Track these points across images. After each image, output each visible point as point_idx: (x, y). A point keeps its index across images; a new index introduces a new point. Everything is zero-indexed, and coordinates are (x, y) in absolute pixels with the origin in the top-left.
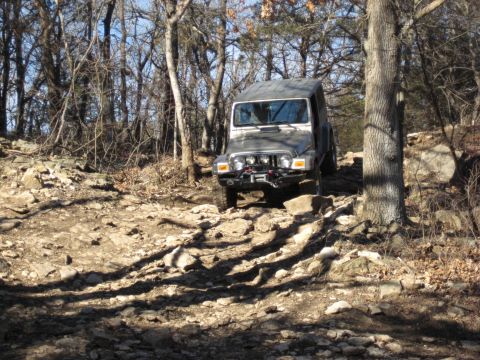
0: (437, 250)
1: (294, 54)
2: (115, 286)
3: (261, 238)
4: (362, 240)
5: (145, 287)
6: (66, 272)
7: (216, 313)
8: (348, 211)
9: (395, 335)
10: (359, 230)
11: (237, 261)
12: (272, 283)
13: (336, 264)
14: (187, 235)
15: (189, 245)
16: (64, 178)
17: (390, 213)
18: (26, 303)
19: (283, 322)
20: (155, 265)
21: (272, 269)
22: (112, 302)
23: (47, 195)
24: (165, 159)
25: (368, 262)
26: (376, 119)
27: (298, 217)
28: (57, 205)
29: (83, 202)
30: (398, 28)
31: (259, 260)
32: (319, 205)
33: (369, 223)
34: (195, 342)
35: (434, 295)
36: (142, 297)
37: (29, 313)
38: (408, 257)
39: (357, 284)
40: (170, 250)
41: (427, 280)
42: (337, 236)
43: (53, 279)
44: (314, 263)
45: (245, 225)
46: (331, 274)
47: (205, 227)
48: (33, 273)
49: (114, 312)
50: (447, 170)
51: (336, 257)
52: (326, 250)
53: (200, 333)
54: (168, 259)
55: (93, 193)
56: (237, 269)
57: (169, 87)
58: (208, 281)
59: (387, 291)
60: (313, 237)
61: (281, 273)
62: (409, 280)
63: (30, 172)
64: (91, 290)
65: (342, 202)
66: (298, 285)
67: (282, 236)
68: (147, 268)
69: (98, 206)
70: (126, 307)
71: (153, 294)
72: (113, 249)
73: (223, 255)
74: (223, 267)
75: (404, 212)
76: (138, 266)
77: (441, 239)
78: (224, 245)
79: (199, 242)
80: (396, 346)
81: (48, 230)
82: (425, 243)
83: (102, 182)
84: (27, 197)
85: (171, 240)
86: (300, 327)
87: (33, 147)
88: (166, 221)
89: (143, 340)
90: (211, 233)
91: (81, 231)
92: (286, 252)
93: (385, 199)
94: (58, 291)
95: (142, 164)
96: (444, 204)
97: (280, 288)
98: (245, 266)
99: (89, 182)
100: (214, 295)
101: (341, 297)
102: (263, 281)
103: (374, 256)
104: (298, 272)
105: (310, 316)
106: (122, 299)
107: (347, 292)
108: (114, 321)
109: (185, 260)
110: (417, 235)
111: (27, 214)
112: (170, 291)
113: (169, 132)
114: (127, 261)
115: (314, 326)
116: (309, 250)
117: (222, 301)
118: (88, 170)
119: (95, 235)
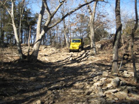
0: (101, 56)
1: (79, 34)
2: (63, 62)
3: (79, 56)
4: (92, 55)
5: (67, 62)
6: (57, 61)
7: (76, 64)
8: (89, 52)
9: (98, 66)
10: (91, 54)
11: (77, 58)
12: (82, 61)
13: (89, 58)
14: (70, 56)
15: (71, 57)
16: (54, 50)
17: (95, 52)
18: (54, 64)
19: (84, 65)
20: (67, 59)
21: (81, 59)
22: (63, 64)
23: (53, 52)
24: (65, 47)
25: (93, 58)
26: (92, 41)
27: (83, 53)
28: (54, 53)
29: (57, 53)
30: (94, 30)
31: (80, 58)
32: (85, 52)
33: (92, 53)
34: (75, 68)
35: (100, 61)
36: (67, 63)
37: (55, 65)
38: (97, 56)
39: (92, 60)
40: (68, 58)
41: (100, 59)
42: (88, 55)
43: (56, 61)
44: (86, 58)
45: (77, 54)
46: (89, 59)
47: (72, 55)
48: (53, 61)
49: (64, 65)
50: (100, 46)
51: (89, 57)
52: (88, 56)
53: (75, 66)
54: (69, 59)
55: (58, 52)
56: (77, 59)
57: (65, 39)
58: (74, 61)
59: (95, 61)
60: (85, 55)
61: (83, 59)
62: (98, 59)
63: (51, 49)
64: (60, 63)
65: (88, 51)
66: (85, 60)
67: (82, 55)
68: (66, 60)
69: (59, 53)
70: (65, 64)
71: (68, 63)
72: (62, 58)
73: (75, 58)
74: (75, 59)
75: (96, 52)
76: (65, 59)
77: (101, 54)
78: (75, 57)
79: (72, 56)
80: (98, 67)
81: (54, 56)
82: (99, 55)
83: (59, 50)
84: (51, 52)
85: (68, 56)
86: (86, 65)
87: (50, 47)
88: (67, 54)
89: (69, 68)
90: (73, 55)
91: (58, 56)
92: (82, 57)
93: (94, 50)
94: (57, 63)
95: (63, 48)
96: (101, 50)
97: (83, 61)
98: (78, 59)
99: (57, 50)
100: (75, 62)
101: (90, 62)
102: (80, 60)
103: (94, 57)
104: (85, 59)
105: (87, 64)
106: (64, 63)
107: (91, 61)
108: (65, 66)
109: (71, 59)
110: (98, 54)
111: (51, 54)
112: (70, 62)
113: (65, 44)
114: (64, 59)
115: (88, 65)
116: (85, 57)
117: (76, 63)
118: (57, 49)
119: (59, 56)
